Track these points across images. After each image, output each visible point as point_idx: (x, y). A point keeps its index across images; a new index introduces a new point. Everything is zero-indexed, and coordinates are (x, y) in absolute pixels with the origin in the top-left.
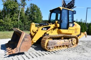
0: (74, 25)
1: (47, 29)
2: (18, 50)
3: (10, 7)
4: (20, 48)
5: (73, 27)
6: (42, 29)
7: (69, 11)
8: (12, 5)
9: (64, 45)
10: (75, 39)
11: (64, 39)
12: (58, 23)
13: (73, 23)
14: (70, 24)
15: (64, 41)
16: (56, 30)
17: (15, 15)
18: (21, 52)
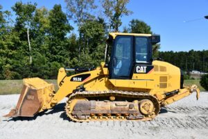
0: (149, 69)
1: (82, 80)
2: (19, 113)
3: (89, 34)
4: (20, 110)
5: (147, 73)
6: (72, 80)
7: (137, 39)
8: (93, 29)
9: (115, 113)
10: (149, 102)
11: (116, 100)
12: (105, 67)
13: (151, 64)
14: (138, 67)
15: (116, 105)
16: (104, 81)
17: (100, 46)
18: (22, 115)
